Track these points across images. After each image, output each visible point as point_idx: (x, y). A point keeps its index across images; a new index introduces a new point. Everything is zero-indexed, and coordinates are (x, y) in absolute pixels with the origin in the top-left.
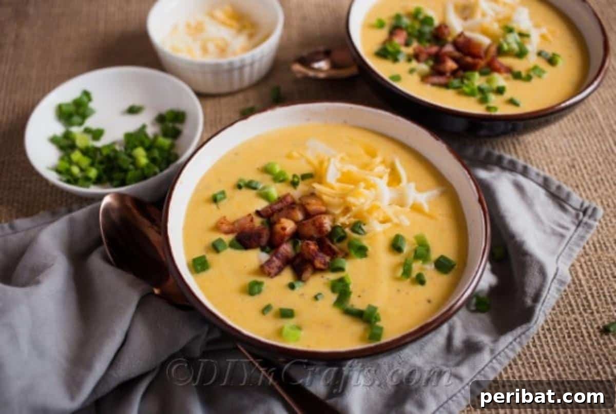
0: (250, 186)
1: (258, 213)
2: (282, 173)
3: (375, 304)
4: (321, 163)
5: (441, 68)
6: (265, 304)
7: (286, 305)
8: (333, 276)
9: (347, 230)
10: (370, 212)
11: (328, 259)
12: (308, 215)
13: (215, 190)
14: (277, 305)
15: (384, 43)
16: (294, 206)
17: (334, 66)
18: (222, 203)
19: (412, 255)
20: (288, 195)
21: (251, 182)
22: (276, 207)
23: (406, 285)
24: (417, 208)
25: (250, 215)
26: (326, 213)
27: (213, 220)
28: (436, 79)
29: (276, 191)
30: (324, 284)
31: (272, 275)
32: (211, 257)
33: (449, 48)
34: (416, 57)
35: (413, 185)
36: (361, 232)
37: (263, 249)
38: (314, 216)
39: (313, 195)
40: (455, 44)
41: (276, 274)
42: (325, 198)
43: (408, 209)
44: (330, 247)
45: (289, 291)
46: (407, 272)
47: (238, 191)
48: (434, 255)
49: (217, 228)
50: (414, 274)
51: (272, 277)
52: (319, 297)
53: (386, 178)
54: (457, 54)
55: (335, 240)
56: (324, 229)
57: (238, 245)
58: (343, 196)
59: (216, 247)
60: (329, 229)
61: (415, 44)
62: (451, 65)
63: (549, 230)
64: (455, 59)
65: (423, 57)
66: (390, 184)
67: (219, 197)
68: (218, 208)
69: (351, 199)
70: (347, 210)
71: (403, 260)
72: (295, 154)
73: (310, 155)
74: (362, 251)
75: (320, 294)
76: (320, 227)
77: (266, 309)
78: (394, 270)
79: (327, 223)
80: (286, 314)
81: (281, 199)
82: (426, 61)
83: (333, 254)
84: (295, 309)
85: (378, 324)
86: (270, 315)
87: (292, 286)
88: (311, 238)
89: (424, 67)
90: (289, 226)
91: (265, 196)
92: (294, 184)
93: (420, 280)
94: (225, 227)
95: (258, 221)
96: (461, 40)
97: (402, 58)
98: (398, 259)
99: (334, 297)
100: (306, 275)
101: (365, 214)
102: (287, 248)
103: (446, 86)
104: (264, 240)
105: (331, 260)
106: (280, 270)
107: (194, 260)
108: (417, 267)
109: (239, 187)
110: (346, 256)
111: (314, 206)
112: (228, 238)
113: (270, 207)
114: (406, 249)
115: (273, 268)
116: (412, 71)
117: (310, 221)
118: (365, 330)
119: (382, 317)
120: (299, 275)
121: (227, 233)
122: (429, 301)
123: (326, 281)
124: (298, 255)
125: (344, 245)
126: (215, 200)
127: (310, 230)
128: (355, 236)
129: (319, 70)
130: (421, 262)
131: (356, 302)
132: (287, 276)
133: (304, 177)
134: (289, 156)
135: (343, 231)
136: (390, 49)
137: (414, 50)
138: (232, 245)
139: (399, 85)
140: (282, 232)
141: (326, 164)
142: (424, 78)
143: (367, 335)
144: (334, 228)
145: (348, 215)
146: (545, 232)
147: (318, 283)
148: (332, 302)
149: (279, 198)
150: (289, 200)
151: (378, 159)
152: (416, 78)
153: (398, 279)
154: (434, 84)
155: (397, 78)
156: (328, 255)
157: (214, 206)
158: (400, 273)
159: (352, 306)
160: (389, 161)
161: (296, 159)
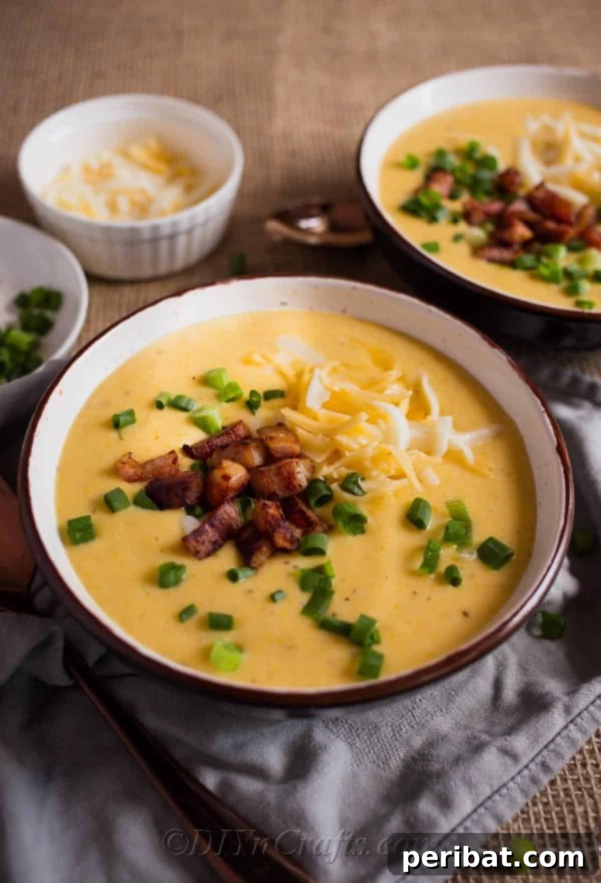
0: (177, 405)
1: (187, 450)
2: (232, 387)
3: (372, 614)
4: (299, 375)
5: (506, 235)
6: (186, 603)
7: (221, 608)
8: (305, 563)
9: (335, 486)
10: (376, 460)
11: (298, 533)
12: (270, 457)
13: (119, 407)
14: (203, 609)
15: (417, 191)
16: (249, 441)
17: (334, 227)
18: (128, 431)
19: (441, 535)
20: (240, 422)
21: (179, 398)
22: (218, 442)
23: (427, 584)
24: (454, 457)
25: (173, 452)
26: (300, 456)
27: (110, 458)
28: (496, 253)
29: (220, 415)
30: (289, 575)
31: (202, 554)
32: (99, 519)
33: (520, 206)
34: (467, 216)
35: (449, 420)
36: (356, 490)
37: (190, 511)
38: (280, 459)
39: (281, 425)
40: (530, 200)
41: (208, 555)
42: (300, 432)
43: (438, 459)
44: (303, 513)
45: (228, 584)
46: (430, 564)
47: (157, 412)
48: (478, 537)
49: (115, 471)
50: (442, 567)
51: (200, 559)
52: (277, 597)
53: (405, 405)
54: (532, 216)
55: (312, 502)
56: (296, 483)
57: (149, 501)
58: (330, 433)
59: (110, 503)
60: (304, 484)
61: (465, 197)
62: (522, 232)
64: (529, 224)
65: (478, 217)
66: (410, 416)
67: (122, 420)
68: (121, 438)
69: (343, 439)
70: (336, 455)
71: (425, 543)
72: (257, 358)
73: (281, 361)
74: (357, 523)
75: (279, 592)
76: (289, 480)
77: (186, 613)
78: (410, 556)
79: (301, 473)
80: (220, 622)
81: (227, 430)
82: (481, 225)
83: (308, 526)
84: (236, 616)
85: (376, 648)
86: (191, 623)
87: (233, 576)
88: (272, 496)
89: (478, 234)
90: (236, 473)
91: (201, 423)
92: (252, 406)
93: (452, 578)
94: (130, 471)
95: (185, 463)
96: (540, 194)
97: (443, 217)
98: (416, 539)
99: (303, 598)
100: (260, 557)
101: (368, 464)
102: (230, 511)
103: (513, 264)
104: (192, 496)
105: (303, 534)
106: (216, 547)
107: (71, 523)
108: (448, 555)
109: (160, 406)
110: (330, 529)
111: (281, 443)
112: (131, 490)
113: (208, 441)
114: (431, 523)
115: (203, 543)
116: (457, 238)
117: (273, 467)
118: (354, 656)
119: (384, 637)
120: (247, 558)
121: (130, 480)
122: (465, 614)
123: (292, 570)
124: (249, 525)
125: (326, 511)
126: (116, 424)
127: (271, 481)
128: (347, 496)
129: (308, 231)
130: (455, 547)
131: (341, 609)
132: (227, 558)
133: (270, 395)
134: (247, 361)
135: (329, 489)
136: (425, 200)
137: (465, 205)
138: (138, 502)
139: (436, 259)
140: (224, 483)
141: (306, 377)
142: (477, 251)
143: (357, 667)
144: (313, 482)
145: (337, 464)
147: (278, 573)
148: (300, 607)
149: (224, 428)
150: (241, 432)
151: (395, 373)
152: (463, 249)
153: (413, 574)
154: (492, 261)
155: (434, 247)
156: (298, 526)
157: (114, 435)
158: (418, 562)
159: (334, 615)
160: (412, 377)
161: (258, 364)
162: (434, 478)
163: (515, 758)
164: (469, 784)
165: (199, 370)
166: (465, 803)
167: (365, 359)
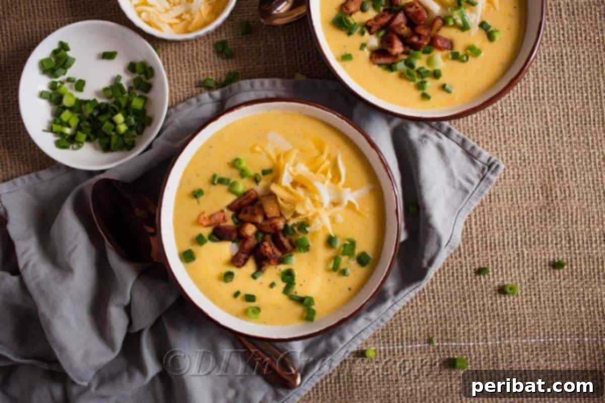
0: (222, 181)
1: (229, 206)
4: (278, 157)
6: (236, 290)
7: (250, 291)
8: (283, 268)
9: (296, 229)
10: (314, 217)
11: (280, 254)
12: (266, 218)
14: (244, 292)
18: (202, 198)
19: (342, 251)
20: (252, 189)
22: (242, 201)
23: (334, 276)
24: (351, 205)
25: (222, 211)
26: (280, 217)
27: (195, 215)
28: (383, 60)
29: (243, 186)
30: (277, 274)
31: (240, 265)
32: (196, 249)
33: (400, 19)
34: (369, 28)
36: (305, 232)
37: (233, 241)
38: (271, 219)
39: (272, 195)
40: (407, 13)
41: (243, 265)
43: (343, 208)
44: (282, 243)
45: (252, 280)
46: (335, 269)
47: (213, 187)
48: (358, 251)
49: (198, 222)
50: (341, 268)
51: (240, 267)
52: (273, 285)
57: (215, 238)
60: (282, 227)
61: (370, 11)
62: (398, 47)
63: (457, 185)
65: (375, 28)
66: (332, 180)
67: (198, 193)
68: (198, 202)
70: (295, 215)
71: (334, 255)
72: (258, 149)
73: (270, 149)
74: (306, 248)
75: (274, 283)
76: (276, 228)
77: (237, 294)
78: (327, 262)
79: (281, 224)
80: (250, 298)
82: (377, 32)
83: (284, 250)
84: (255, 294)
86: (239, 298)
87: (254, 276)
88: (269, 234)
89: (373, 41)
91: (234, 191)
92: (256, 180)
93: (344, 273)
94: (204, 221)
95: (229, 214)
96: (412, 10)
97: (355, 30)
98: (329, 253)
99: (283, 285)
100: (263, 268)
101: (310, 218)
103: (390, 67)
104: (234, 236)
105: (282, 255)
106: (246, 260)
107: (184, 253)
108: (345, 261)
109: (213, 184)
112: (206, 232)
114: (338, 244)
115: (240, 262)
116: (363, 46)
117: (268, 223)
118: (304, 311)
119: (316, 302)
120: (260, 268)
121: (205, 227)
122: (350, 289)
123: (279, 272)
126: (195, 195)
128: (301, 234)
130: (347, 257)
131: (299, 290)
132: (250, 267)
133: (265, 172)
134: (253, 151)
135: (293, 229)
138: (210, 238)
141: (282, 161)
142: (373, 56)
143: (305, 315)
144: (286, 226)
145: (297, 219)
146: (454, 187)
147: (273, 273)
148: (282, 290)
149: (244, 193)
150: (253, 196)
151: (325, 154)
153: (329, 270)
154: (380, 65)
155: (348, 58)
156: (280, 250)
157: (195, 201)
158: (331, 266)
159: (296, 293)
160: (333, 156)
161: (259, 152)
162: (340, 219)
163: (370, 320)
164: (351, 332)
165: (230, 158)
166: (349, 337)
167: (310, 145)
